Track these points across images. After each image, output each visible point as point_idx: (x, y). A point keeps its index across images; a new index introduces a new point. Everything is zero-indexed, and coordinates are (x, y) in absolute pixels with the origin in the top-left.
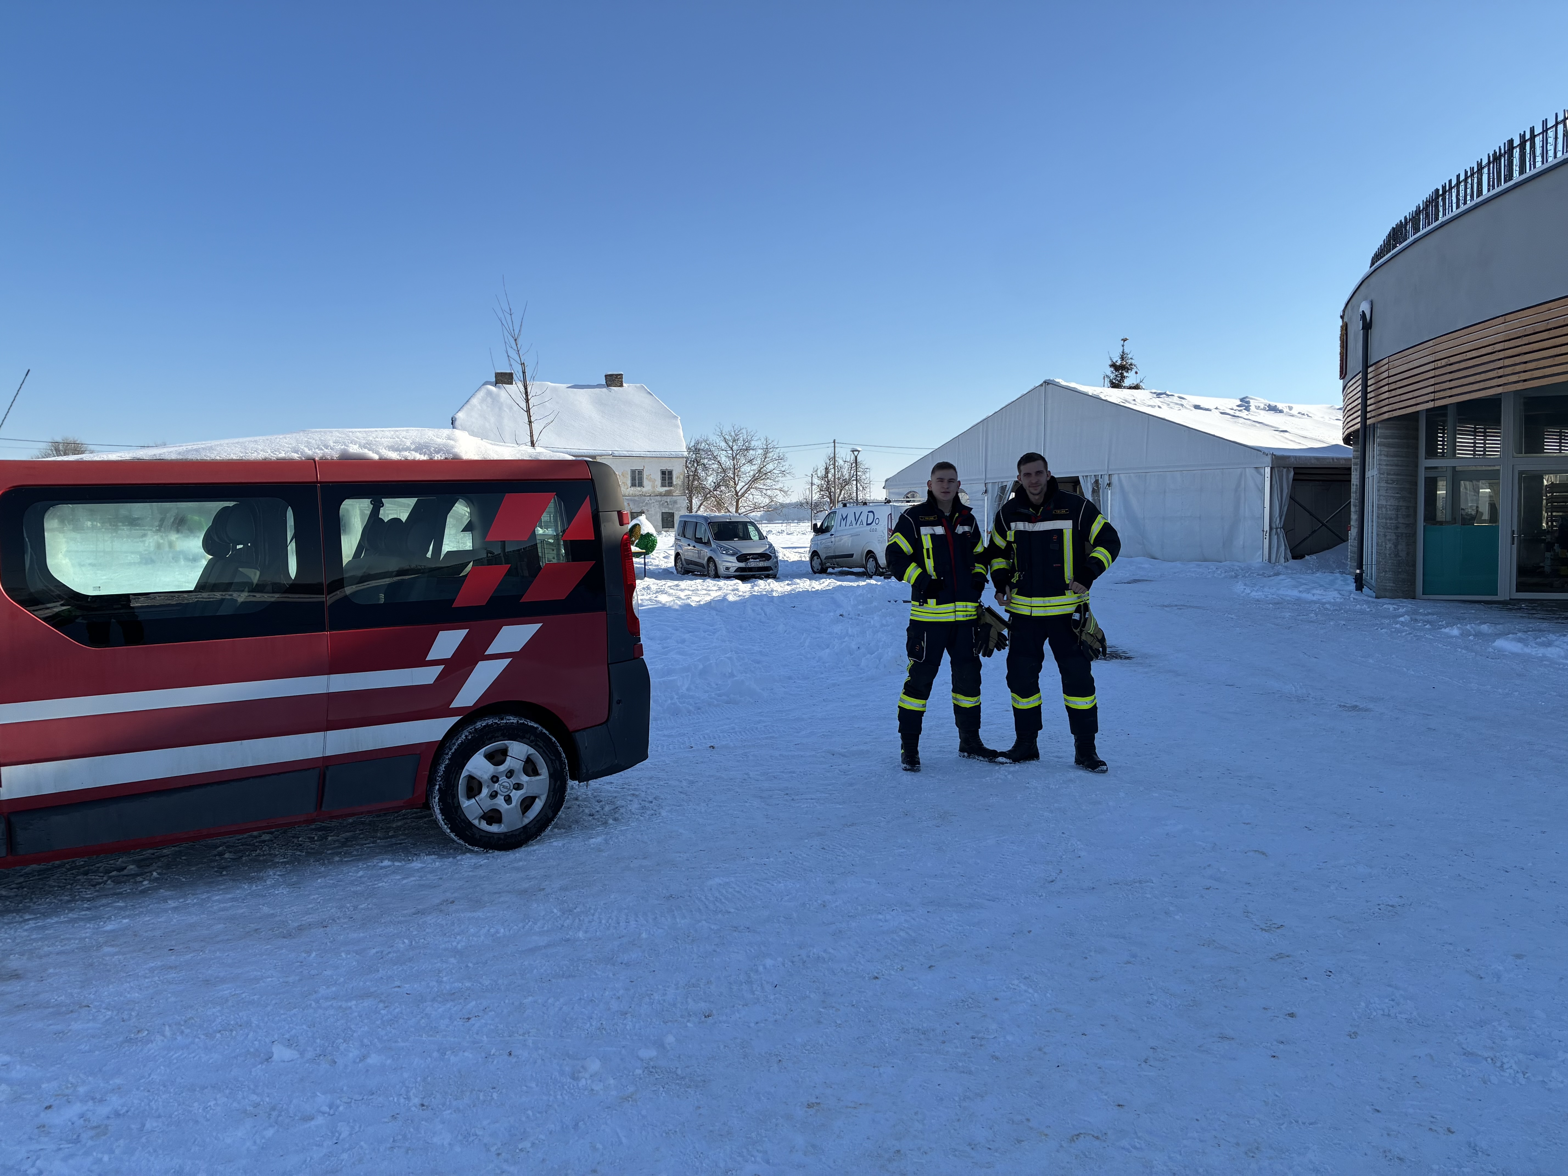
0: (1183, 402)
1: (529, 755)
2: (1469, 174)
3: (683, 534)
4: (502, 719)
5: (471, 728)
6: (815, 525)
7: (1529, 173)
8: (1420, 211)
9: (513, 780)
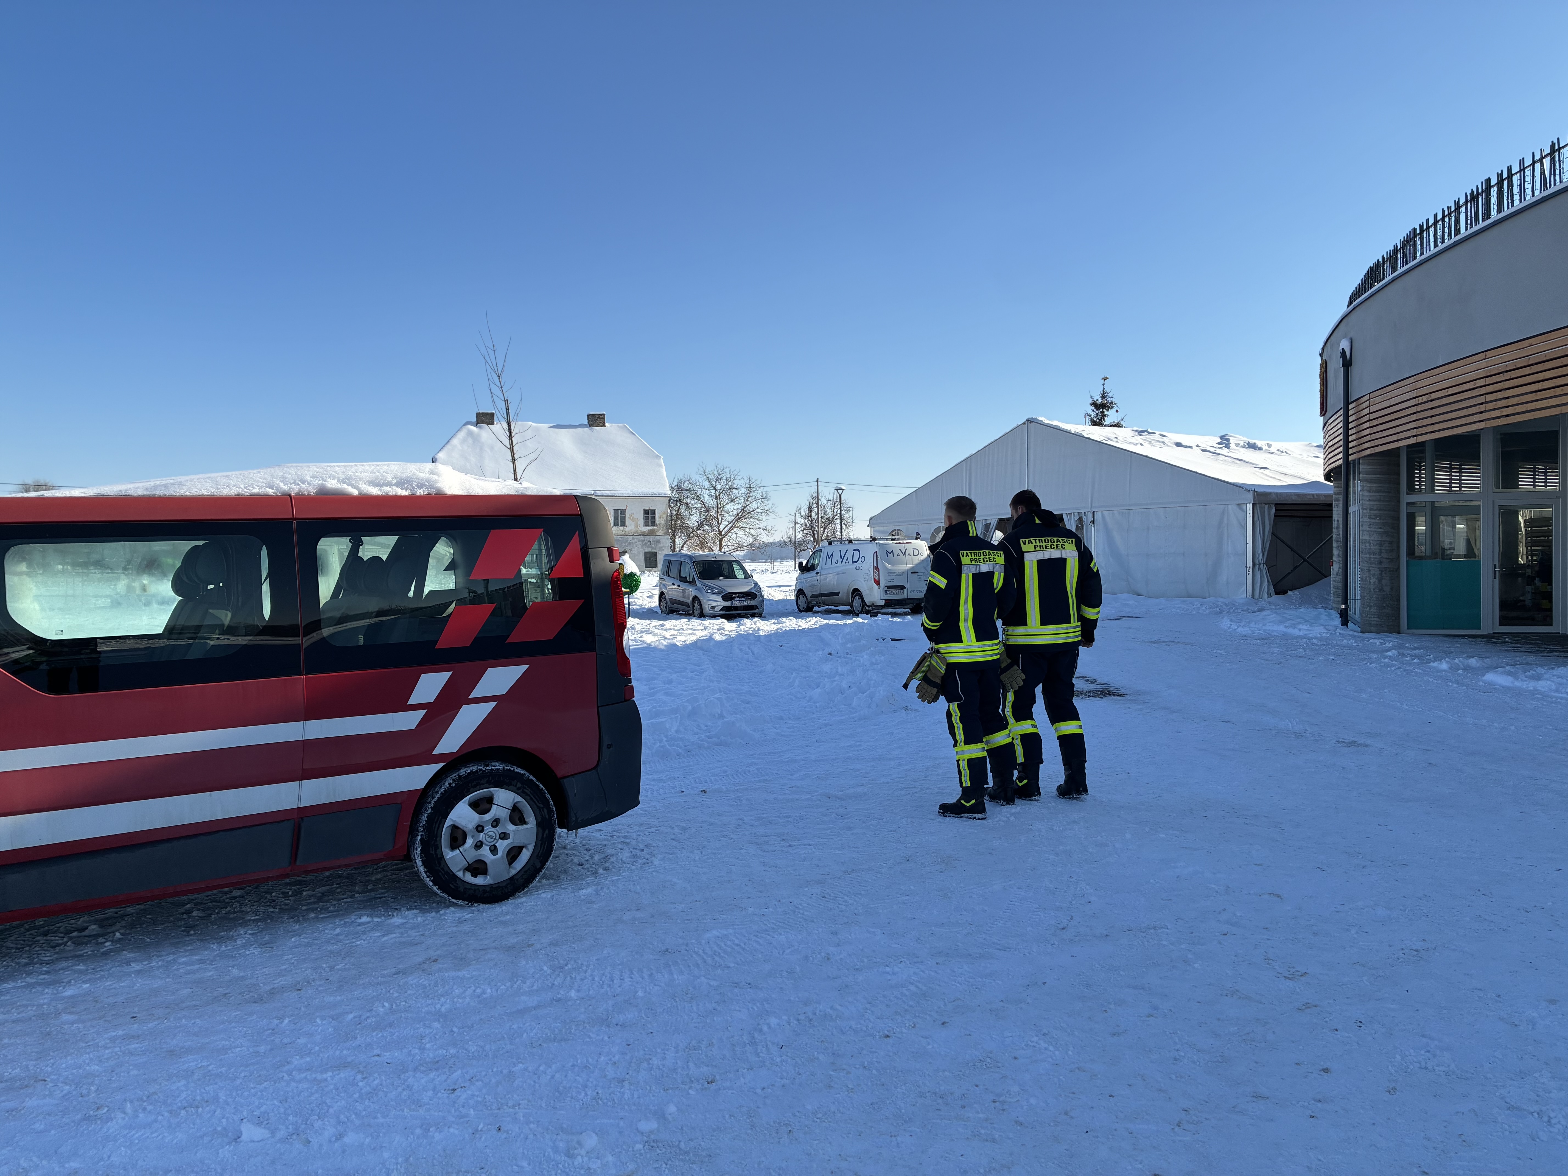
0: (1165, 439)
1: (516, 803)
2: (1446, 213)
3: (667, 572)
4: (488, 766)
5: (454, 775)
6: (801, 563)
7: (1506, 211)
8: (1397, 251)
9: (499, 830)
